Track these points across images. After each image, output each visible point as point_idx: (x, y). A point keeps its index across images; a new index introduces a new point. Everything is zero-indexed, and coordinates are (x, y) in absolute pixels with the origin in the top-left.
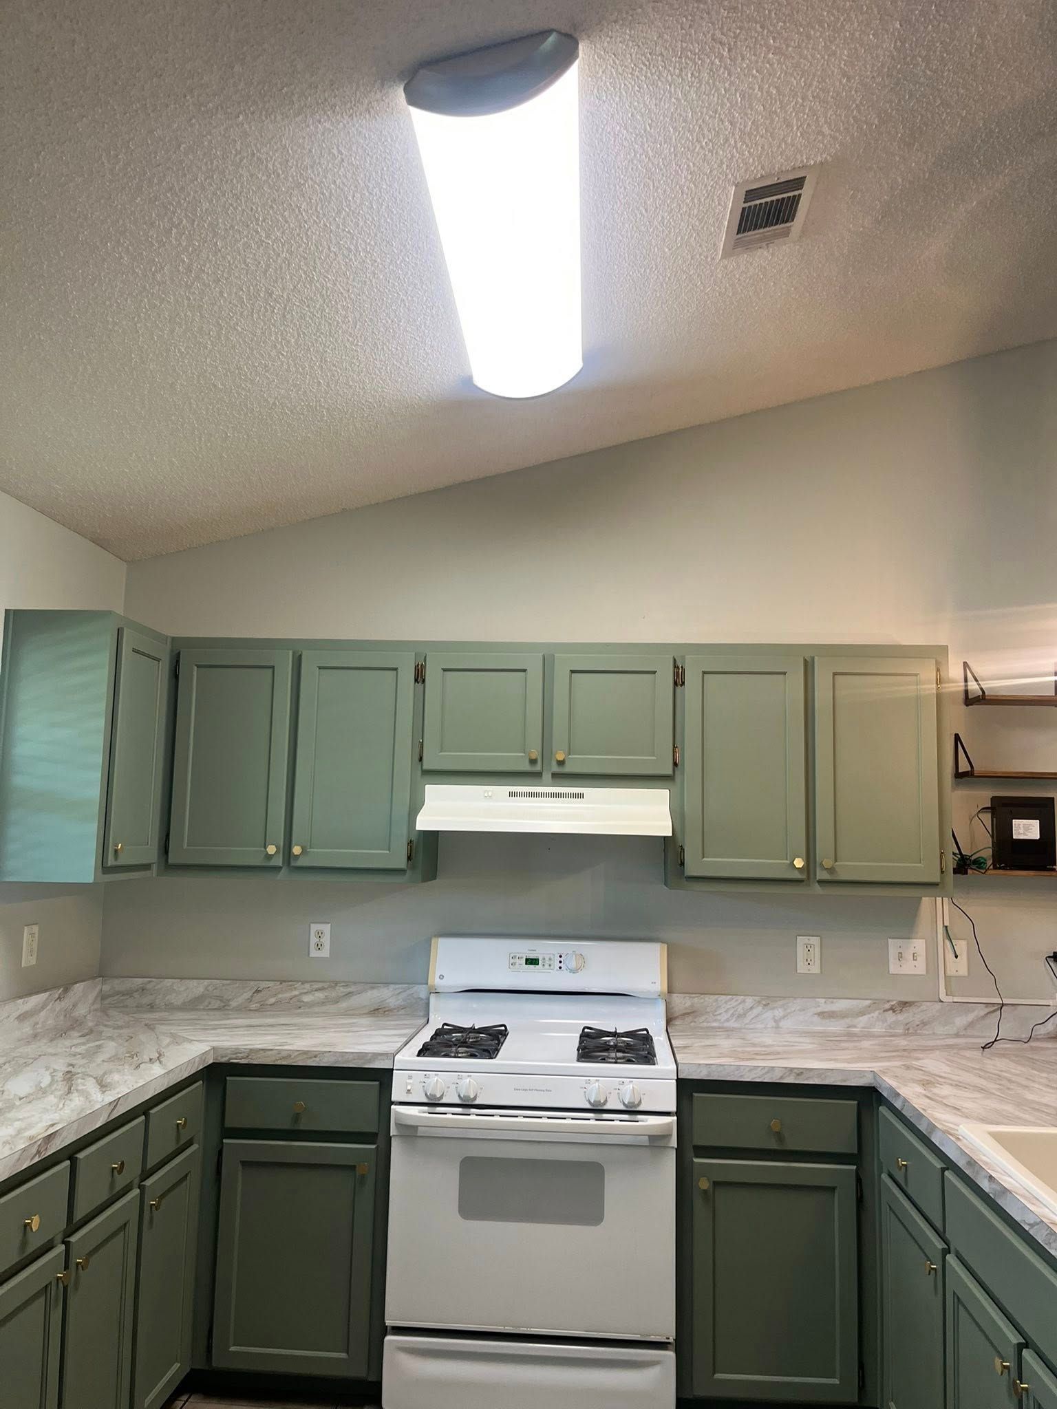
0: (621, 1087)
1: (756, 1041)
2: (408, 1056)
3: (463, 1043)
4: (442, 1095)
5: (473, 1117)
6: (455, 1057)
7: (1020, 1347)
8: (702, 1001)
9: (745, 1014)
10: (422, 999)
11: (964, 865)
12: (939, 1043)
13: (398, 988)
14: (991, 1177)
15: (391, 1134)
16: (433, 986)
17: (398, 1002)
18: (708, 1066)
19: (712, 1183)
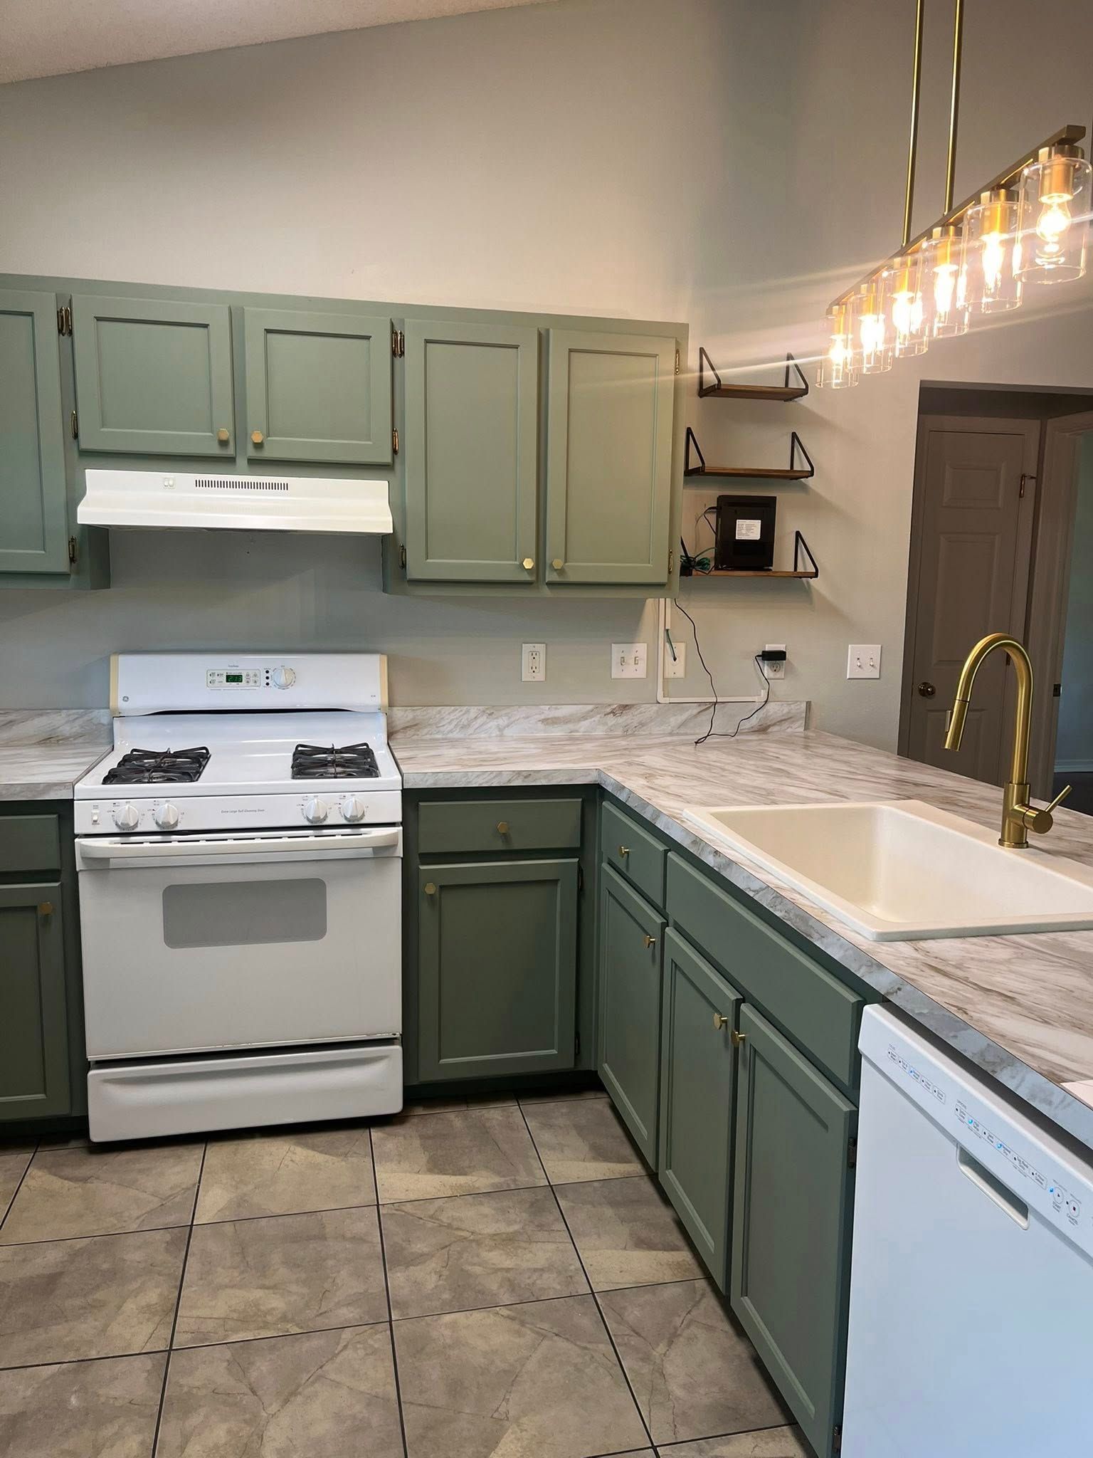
0: (341, 801)
1: (483, 748)
2: (91, 785)
3: (157, 768)
4: (137, 823)
5: (175, 844)
6: (149, 782)
7: (738, 1003)
8: (425, 713)
9: (469, 725)
10: (103, 725)
11: (688, 566)
12: (657, 741)
13: (74, 714)
14: (716, 852)
15: (77, 870)
16: (116, 710)
17: (74, 730)
18: (434, 775)
19: (438, 887)
